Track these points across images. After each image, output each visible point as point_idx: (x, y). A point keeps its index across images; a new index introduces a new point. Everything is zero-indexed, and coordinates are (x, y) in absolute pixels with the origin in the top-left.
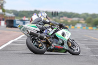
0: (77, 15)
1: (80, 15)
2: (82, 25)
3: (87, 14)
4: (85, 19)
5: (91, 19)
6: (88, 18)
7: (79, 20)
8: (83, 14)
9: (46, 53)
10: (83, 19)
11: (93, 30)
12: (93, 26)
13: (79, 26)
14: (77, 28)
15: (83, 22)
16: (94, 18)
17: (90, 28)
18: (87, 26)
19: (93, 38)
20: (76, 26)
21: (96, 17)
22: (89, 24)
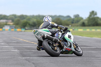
0: (4, 17)
1: (8, 16)
2: (10, 27)
3: (15, 16)
4: (13, 21)
5: (19, 20)
6: (16, 19)
7: (7, 22)
8: (10, 15)
9: (61, 55)
10: (11, 21)
11: (21, 32)
12: (21, 28)
13: (7, 28)
14: (5, 30)
15: (12, 24)
16: (23, 19)
17: (18, 30)
18: (15, 28)
19: (22, 40)
20: (4, 28)
21: (24, 18)
22: (17, 26)
